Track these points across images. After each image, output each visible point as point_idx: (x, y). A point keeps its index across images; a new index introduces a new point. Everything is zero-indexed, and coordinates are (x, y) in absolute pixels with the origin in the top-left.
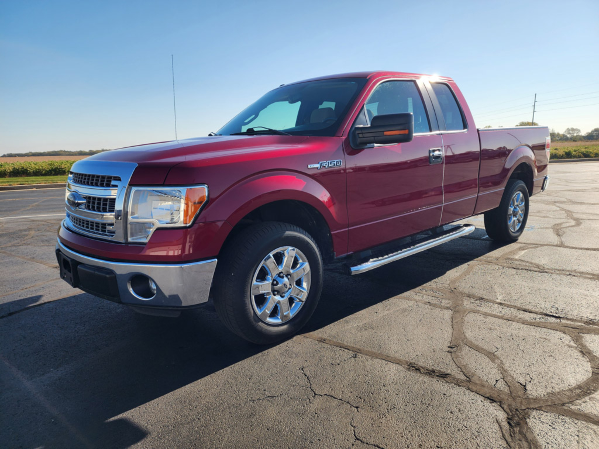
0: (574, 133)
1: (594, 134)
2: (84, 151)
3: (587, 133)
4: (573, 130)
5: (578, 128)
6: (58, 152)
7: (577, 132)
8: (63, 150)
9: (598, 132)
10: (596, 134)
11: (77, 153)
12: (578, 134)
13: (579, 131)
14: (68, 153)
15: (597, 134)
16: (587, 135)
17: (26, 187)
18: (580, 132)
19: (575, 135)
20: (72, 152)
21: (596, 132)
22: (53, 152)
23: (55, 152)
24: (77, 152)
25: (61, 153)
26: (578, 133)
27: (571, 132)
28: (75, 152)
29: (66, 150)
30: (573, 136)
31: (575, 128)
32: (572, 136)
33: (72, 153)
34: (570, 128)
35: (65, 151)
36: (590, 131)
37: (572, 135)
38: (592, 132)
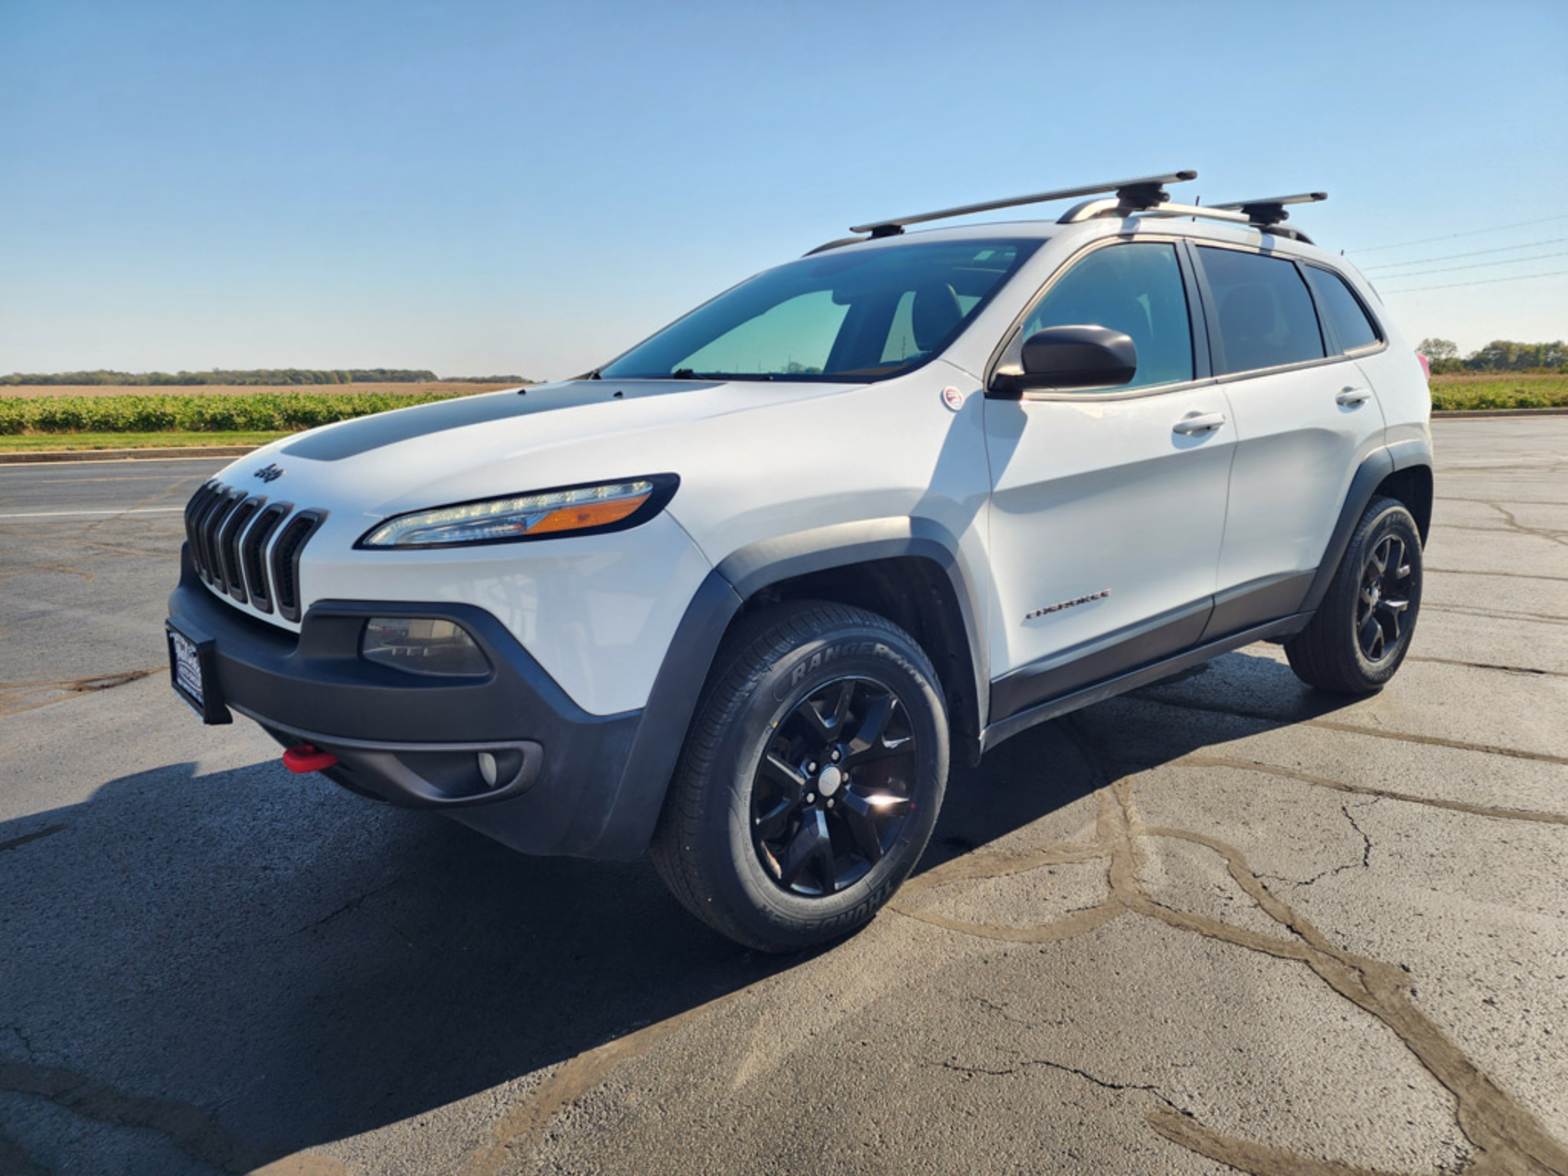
0: (1440, 353)
1: (1490, 356)
2: (165, 374)
3: (1472, 354)
4: (1438, 344)
5: (1451, 339)
6: (94, 374)
7: (1448, 349)
8: (108, 369)
9: (1498, 351)
10: (1494, 355)
11: (144, 378)
12: (1449, 356)
13: (1454, 348)
14: (123, 379)
15: (1498, 356)
16: (1472, 357)
17: (111, 454)
18: (1456, 351)
19: (1443, 357)
20: (132, 376)
21: (1494, 352)
22: (80, 374)
23: (87, 374)
24: (145, 375)
25: (102, 377)
26: (1450, 351)
27: (1433, 350)
28: (140, 375)
29: (116, 370)
30: (1438, 359)
31: (1442, 339)
32: (1435, 359)
33: (132, 380)
34: (1431, 340)
35: (111, 373)
36: (1480, 349)
37: (1436, 356)
38: (1485, 350)
